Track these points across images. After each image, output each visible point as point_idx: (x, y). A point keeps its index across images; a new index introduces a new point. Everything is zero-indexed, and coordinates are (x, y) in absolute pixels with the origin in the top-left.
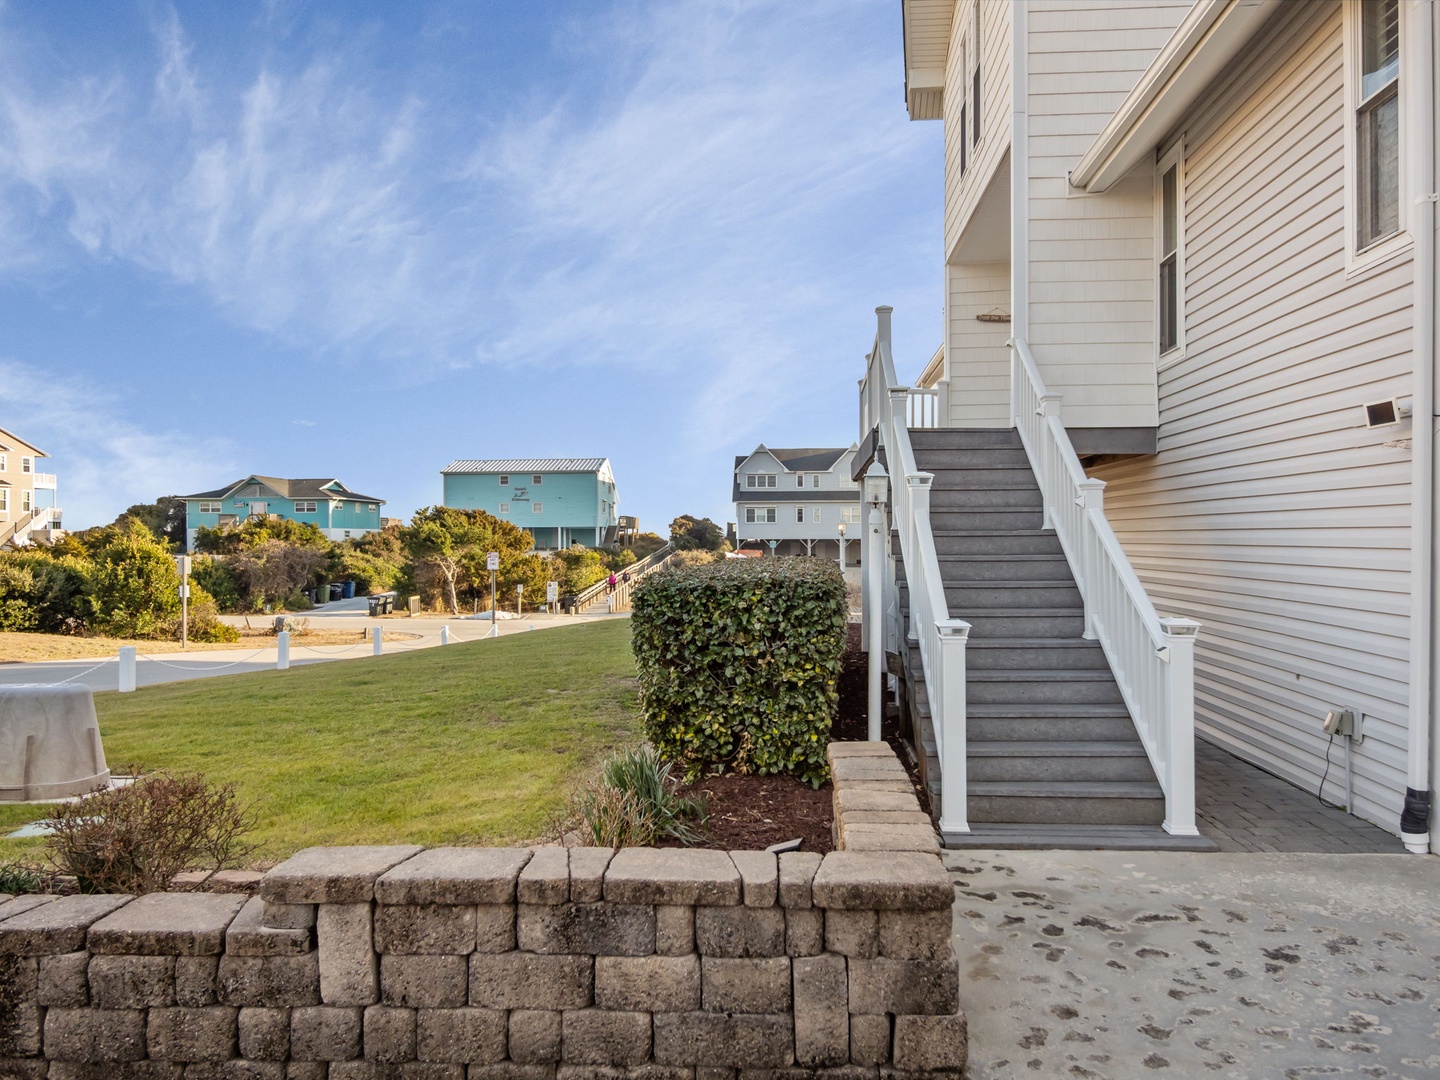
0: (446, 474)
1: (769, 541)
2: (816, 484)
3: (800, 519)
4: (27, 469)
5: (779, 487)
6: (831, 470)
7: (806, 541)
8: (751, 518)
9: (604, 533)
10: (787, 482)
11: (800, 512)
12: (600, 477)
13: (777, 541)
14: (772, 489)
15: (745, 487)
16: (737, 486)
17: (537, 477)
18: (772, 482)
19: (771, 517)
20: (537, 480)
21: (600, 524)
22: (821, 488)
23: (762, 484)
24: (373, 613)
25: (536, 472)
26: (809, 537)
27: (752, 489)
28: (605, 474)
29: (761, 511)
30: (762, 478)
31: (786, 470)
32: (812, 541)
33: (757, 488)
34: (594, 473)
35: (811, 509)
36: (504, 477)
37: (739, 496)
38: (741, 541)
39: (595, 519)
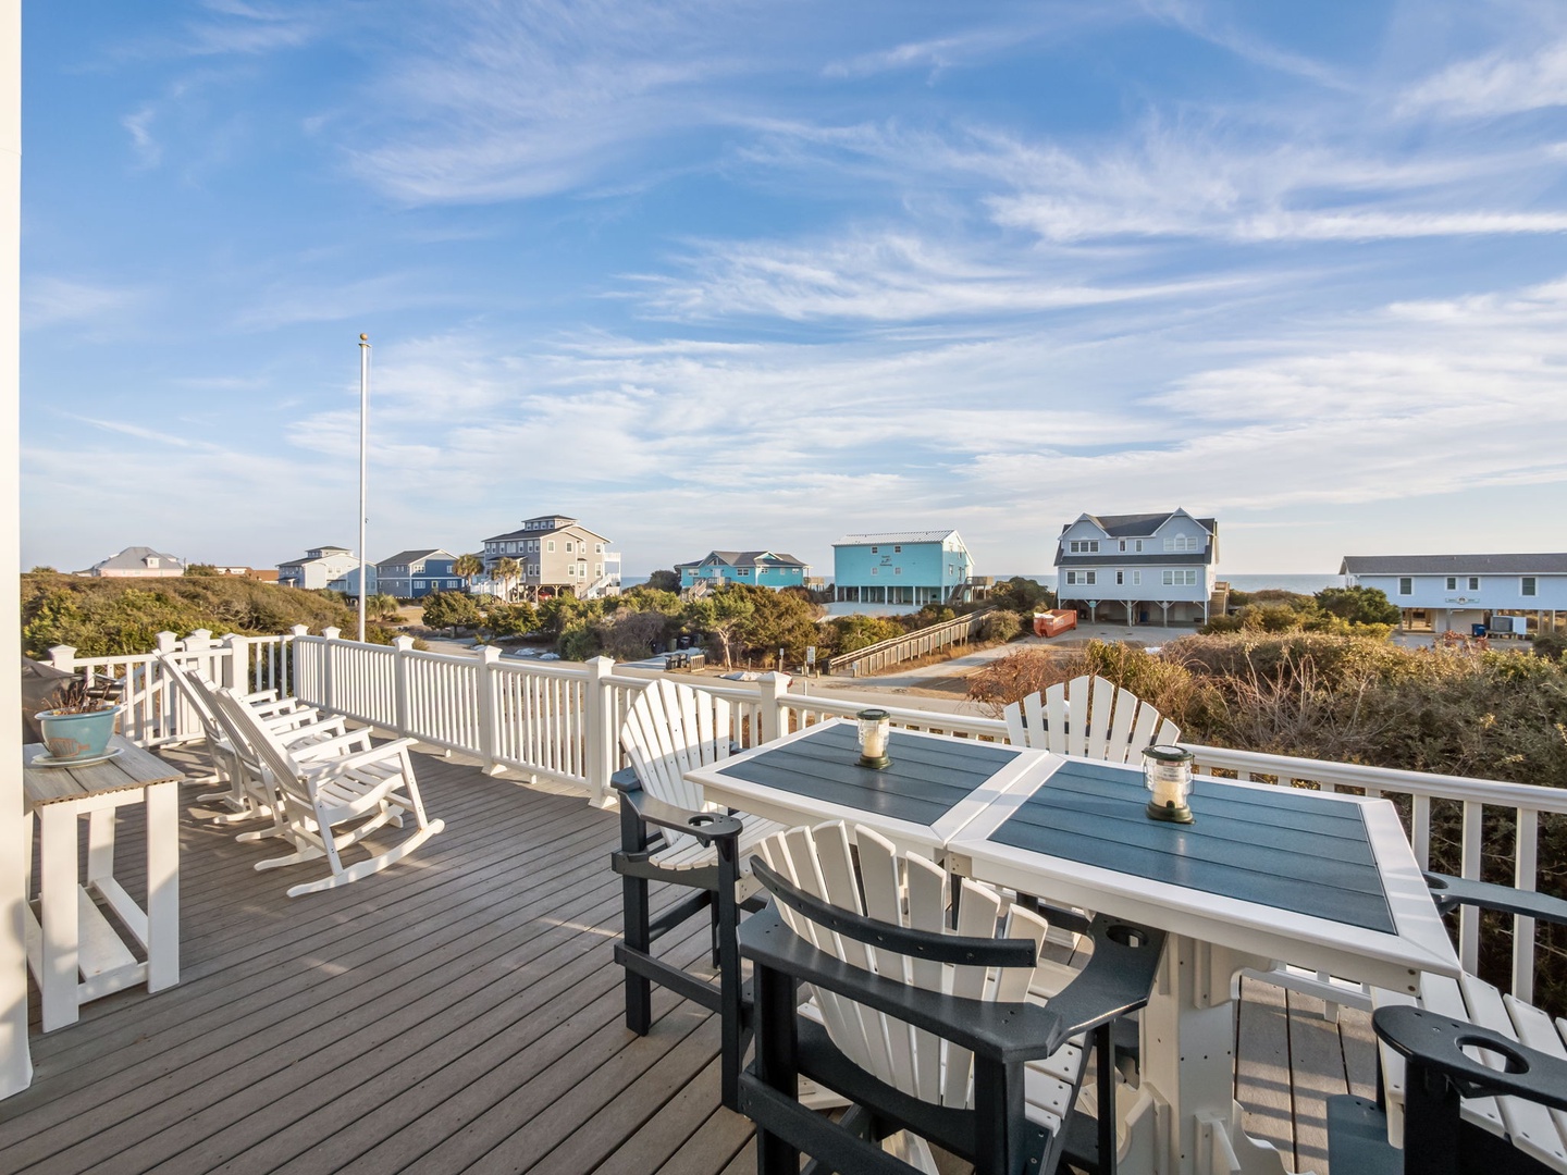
0: (835, 546)
1: (1088, 601)
2: (1139, 549)
3: (1120, 581)
4: (598, 551)
5: (1101, 552)
6: (1154, 535)
7: (1126, 602)
8: (1071, 579)
9: (951, 591)
10: (1109, 547)
11: (1120, 575)
12: (946, 548)
13: (1097, 601)
14: (1095, 554)
15: (1068, 552)
16: (1061, 551)
17: (898, 548)
18: (1095, 548)
19: (1091, 578)
20: (898, 549)
21: (945, 584)
22: (1144, 552)
23: (1084, 549)
24: (669, 667)
25: (896, 544)
26: (1129, 598)
27: (1075, 554)
28: (951, 544)
29: (1081, 573)
30: (1085, 545)
31: (1108, 536)
32: (1133, 602)
33: (1080, 553)
34: (939, 543)
35: (1129, 572)
36: (875, 548)
37: (1062, 560)
38: (1062, 601)
39: (941, 580)
